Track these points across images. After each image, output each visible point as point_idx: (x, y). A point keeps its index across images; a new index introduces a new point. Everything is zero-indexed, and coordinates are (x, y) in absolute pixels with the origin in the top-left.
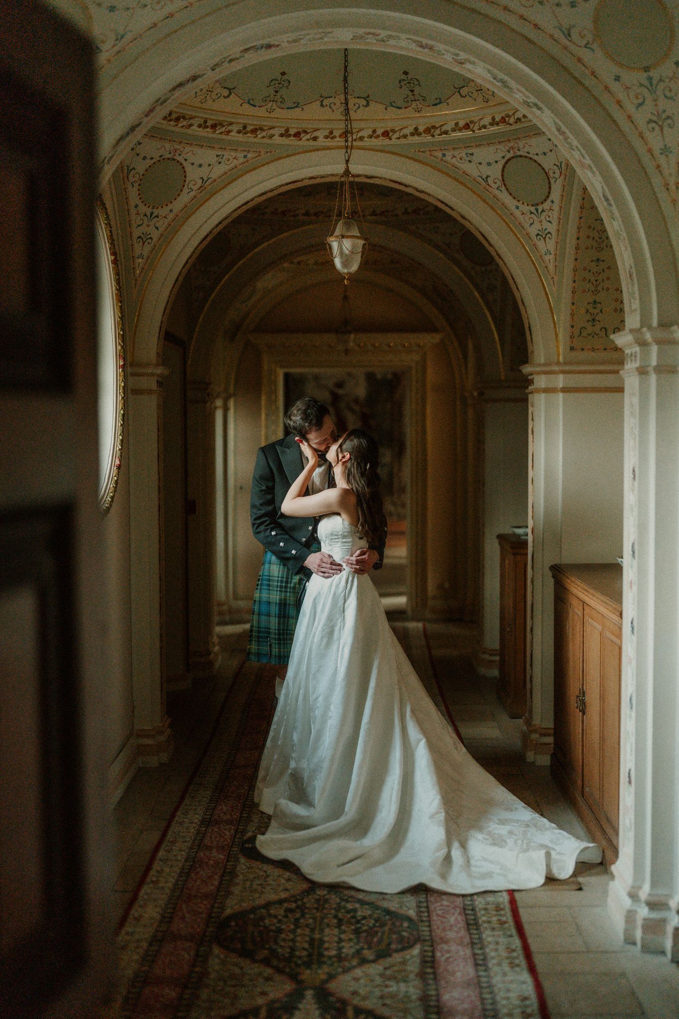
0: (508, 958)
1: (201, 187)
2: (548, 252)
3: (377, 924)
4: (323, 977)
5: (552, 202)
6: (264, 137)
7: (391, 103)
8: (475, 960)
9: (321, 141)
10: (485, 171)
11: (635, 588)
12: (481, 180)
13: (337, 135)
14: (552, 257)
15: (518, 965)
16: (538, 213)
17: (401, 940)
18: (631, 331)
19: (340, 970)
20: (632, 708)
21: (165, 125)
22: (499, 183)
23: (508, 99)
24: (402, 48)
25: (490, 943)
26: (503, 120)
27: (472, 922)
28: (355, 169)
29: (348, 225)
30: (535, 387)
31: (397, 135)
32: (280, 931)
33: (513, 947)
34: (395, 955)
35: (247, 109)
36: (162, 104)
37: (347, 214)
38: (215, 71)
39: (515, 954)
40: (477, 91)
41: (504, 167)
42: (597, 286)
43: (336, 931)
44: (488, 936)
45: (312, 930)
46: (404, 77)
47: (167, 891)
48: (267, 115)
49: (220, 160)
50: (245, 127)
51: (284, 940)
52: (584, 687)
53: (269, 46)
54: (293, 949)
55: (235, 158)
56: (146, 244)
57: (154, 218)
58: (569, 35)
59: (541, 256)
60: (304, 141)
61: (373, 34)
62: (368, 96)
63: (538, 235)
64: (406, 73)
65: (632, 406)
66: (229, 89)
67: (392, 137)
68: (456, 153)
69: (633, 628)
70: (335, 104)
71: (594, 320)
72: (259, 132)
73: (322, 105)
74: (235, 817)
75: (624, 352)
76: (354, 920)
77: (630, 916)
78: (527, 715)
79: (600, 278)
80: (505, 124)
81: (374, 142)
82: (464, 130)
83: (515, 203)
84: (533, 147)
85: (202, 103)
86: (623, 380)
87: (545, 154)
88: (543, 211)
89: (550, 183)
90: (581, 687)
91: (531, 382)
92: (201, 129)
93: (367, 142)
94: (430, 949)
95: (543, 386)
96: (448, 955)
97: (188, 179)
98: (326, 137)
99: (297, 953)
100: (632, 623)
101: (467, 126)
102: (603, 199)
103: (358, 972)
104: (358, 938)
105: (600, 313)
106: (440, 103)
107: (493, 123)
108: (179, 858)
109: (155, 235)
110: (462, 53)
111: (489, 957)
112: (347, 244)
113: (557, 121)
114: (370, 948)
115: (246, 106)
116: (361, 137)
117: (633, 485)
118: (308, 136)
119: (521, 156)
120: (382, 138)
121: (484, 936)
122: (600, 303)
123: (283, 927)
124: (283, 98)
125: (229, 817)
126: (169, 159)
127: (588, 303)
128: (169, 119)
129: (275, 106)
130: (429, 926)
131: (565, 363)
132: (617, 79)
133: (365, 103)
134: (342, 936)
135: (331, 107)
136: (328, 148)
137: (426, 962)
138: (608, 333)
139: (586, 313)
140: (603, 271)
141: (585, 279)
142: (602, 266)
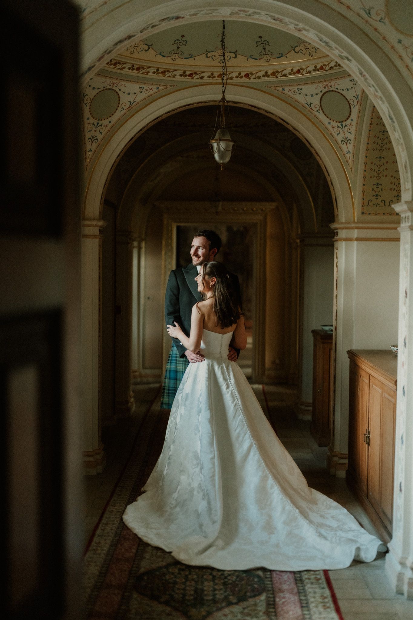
0: (322, 603)
1: (129, 107)
2: (349, 152)
3: (238, 579)
4: (204, 613)
5: (352, 120)
6: (169, 76)
7: (250, 56)
8: (301, 603)
9: (206, 80)
10: (309, 99)
11: (406, 367)
12: (307, 105)
13: (216, 76)
14: (351, 155)
15: (328, 607)
16: (342, 127)
17: (253, 590)
18: (406, 202)
19: (214, 609)
20: (402, 443)
21: (108, 68)
22: (318, 108)
23: (328, 54)
24: (262, 20)
25: (310, 592)
26: (322, 68)
27: (298, 579)
28: (228, 97)
29: (223, 133)
30: (338, 237)
31: (254, 76)
32: (175, 583)
33: (325, 595)
34: (250, 600)
35: (160, 58)
36: (108, 53)
37: (223, 125)
38: (143, 33)
39: (326, 600)
40: (305, 49)
41: (322, 97)
42: (379, 174)
43: (211, 583)
44: (309, 588)
45: (196, 582)
46: (260, 40)
47: (103, 556)
48: (172, 62)
49: (141, 90)
50: (158, 70)
51: (178, 589)
52: (369, 429)
53: (177, 18)
54: (184, 595)
55: (151, 89)
56: (94, 142)
57: (99, 126)
58: (369, 13)
59: (344, 154)
60: (196, 80)
61: (244, 11)
62: (236, 51)
63: (342, 141)
64: (260, 37)
65: (405, 250)
66: (148, 46)
67: (251, 78)
68: (291, 88)
69: (404, 392)
70: (215, 56)
71: (377, 195)
72: (167, 73)
73: (207, 57)
75: (400, 216)
76: (223, 577)
77: (400, 577)
78: (330, 445)
79: (382, 169)
80: (323, 70)
81: (239, 80)
82: (296, 74)
83: (328, 120)
84: (341, 85)
85: (131, 54)
86: (399, 234)
87: (348, 90)
88: (346, 126)
89: (350, 108)
90: (367, 428)
91: (337, 234)
92: (130, 71)
93: (235, 81)
94: (272, 596)
95: (344, 237)
96: (284, 600)
97: (121, 102)
98: (209, 77)
99: (187, 598)
100: (403, 388)
101: (298, 72)
102: (389, 118)
103: (226, 611)
104: (226, 588)
105: (381, 191)
106: (282, 56)
107: (316, 69)
108: (110, 534)
109: (100, 137)
110: (300, 24)
111: (310, 602)
112: (223, 145)
113: (360, 67)
114: (233, 595)
115: (159, 56)
116: (231, 77)
117: (405, 301)
118: (198, 76)
119: (333, 91)
120: (244, 78)
121: (306, 588)
122: (381, 185)
123: (178, 580)
124: (182, 52)
126: (109, 89)
127: (374, 185)
128: (110, 64)
129: (177, 57)
130: (271, 581)
131: (359, 222)
132: (400, 42)
133: (234, 55)
134: (216, 587)
135: (212, 58)
136: (211, 84)
137: (270, 604)
138: (386, 203)
139: (372, 191)
140: (383, 164)
141: (371, 169)
142: (383, 161)
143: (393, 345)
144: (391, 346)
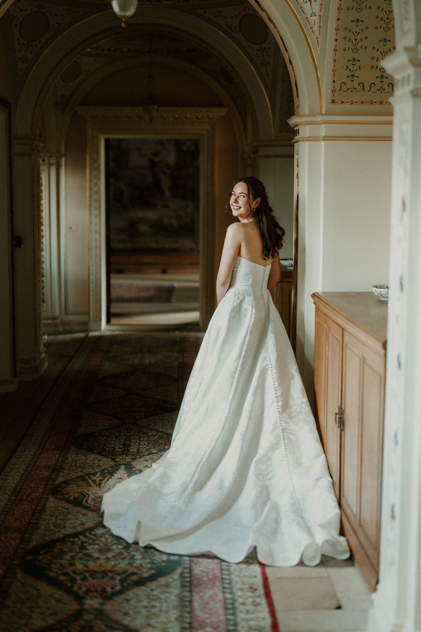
2: (313, 14)
11: (403, 323)
14: (316, 18)
30: (299, 136)
42: (356, 45)
52: (343, 406)
59: (307, 18)
69: (399, 364)
71: (353, 76)
74: (24, 523)
79: (359, 37)
90: (340, 405)
91: (296, 132)
95: (307, 136)
100: (398, 358)
105: (358, 70)
122: (359, 61)
125: (18, 524)
127: (348, 61)
131: (327, 114)
138: (365, 88)
139: (346, 69)
140: (362, 30)
141: (345, 38)
142: (361, 26)
143: (376, 285)
144: (373, 287)
